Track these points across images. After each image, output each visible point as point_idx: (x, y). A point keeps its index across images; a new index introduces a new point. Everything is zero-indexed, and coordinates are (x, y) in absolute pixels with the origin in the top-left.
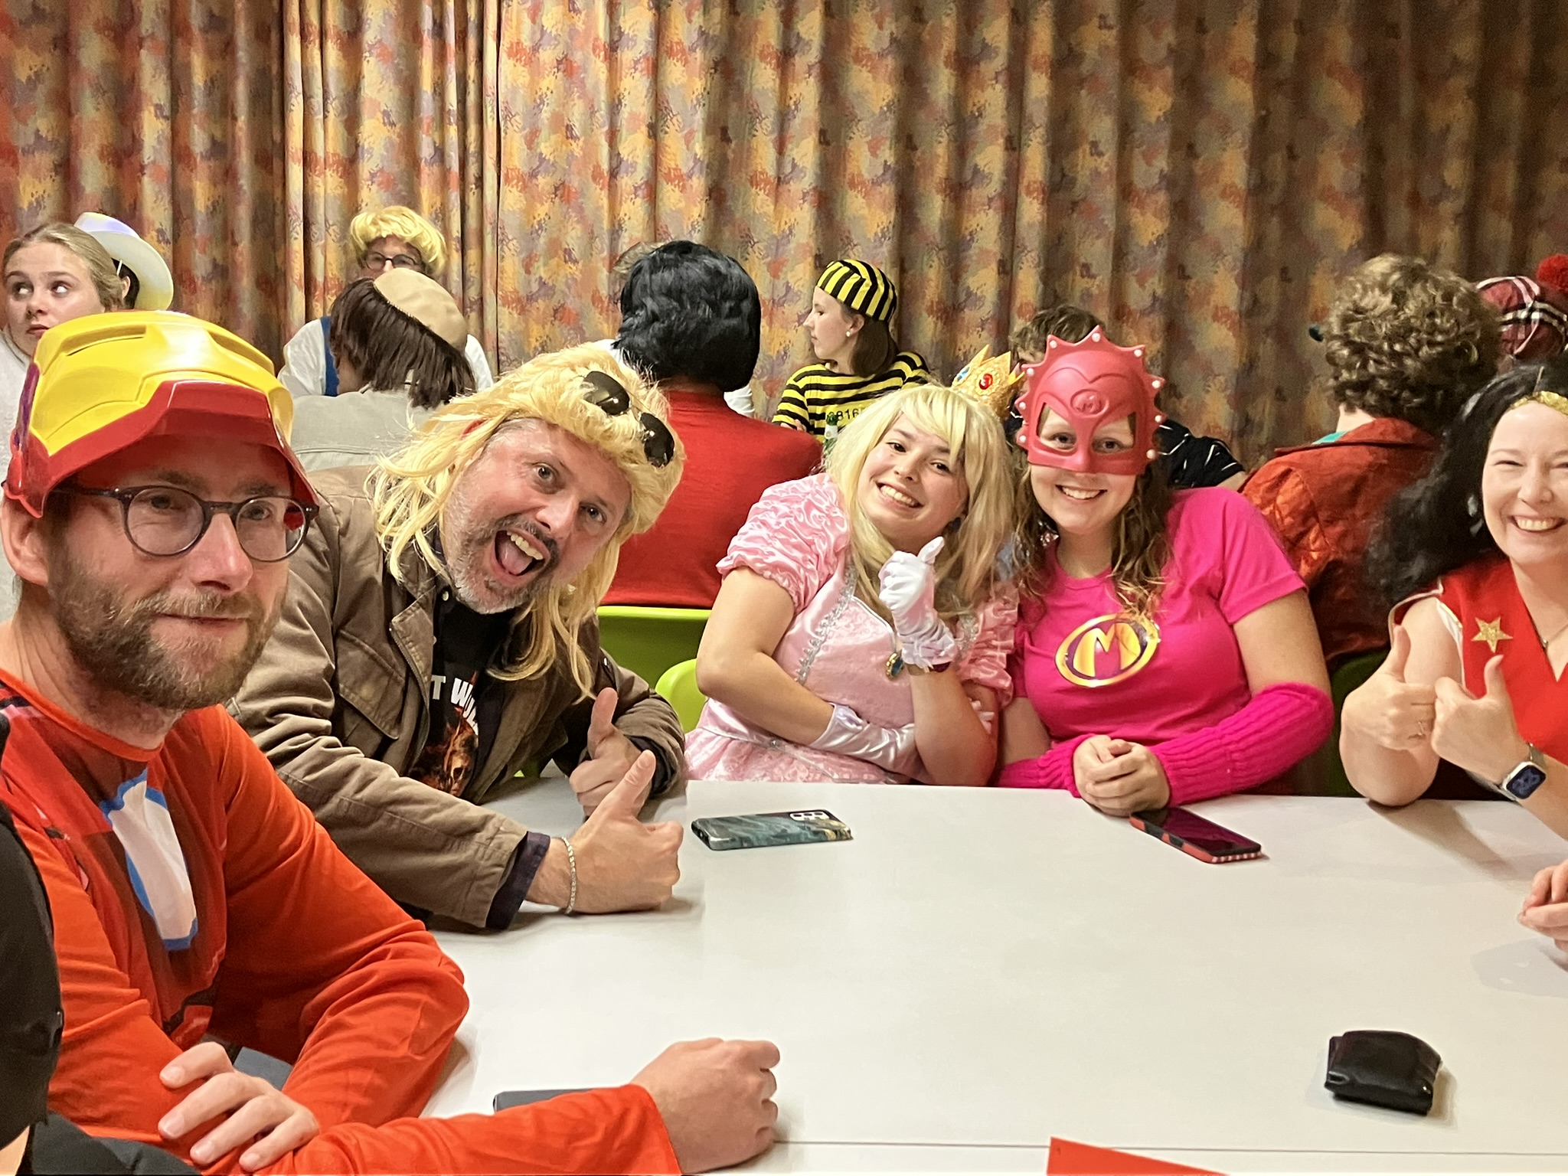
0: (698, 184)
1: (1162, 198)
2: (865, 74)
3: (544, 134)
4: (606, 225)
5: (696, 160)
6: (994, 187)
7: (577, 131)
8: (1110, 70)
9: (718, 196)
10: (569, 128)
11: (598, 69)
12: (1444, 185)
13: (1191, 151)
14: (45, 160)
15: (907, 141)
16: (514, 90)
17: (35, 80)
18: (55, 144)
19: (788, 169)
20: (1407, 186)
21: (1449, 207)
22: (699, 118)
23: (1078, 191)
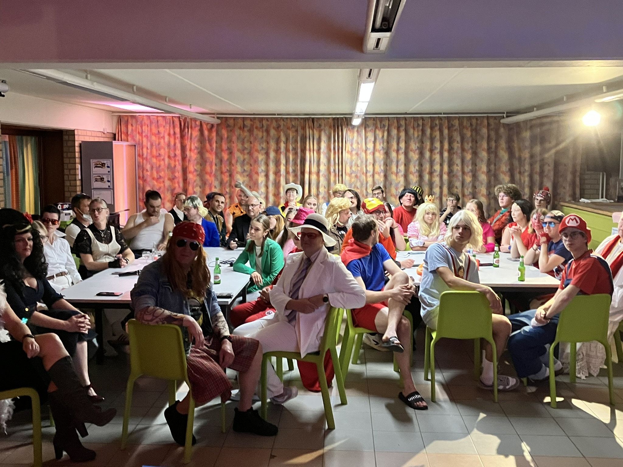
0: (382, 174)
1: (470, 174)
2: (413, 153)
3: (353, 166)
4: (365, 182)
5: (382, 170)
6: (438, 173)
7: (359, 165)
8: (459, 151)
9: (386, 176)
10: (358, 165)
11: (363, 154)
12: (525, 170)
13: (476, 165)
14: (263, 174)
15: (421, 165)
16: (348, 159)
17: (262, 160)
18: (265, 171)
19: (399, 171)
20: (518, 170)
21: (526, 174)
22: (382, 163)
23: (454, 173)
